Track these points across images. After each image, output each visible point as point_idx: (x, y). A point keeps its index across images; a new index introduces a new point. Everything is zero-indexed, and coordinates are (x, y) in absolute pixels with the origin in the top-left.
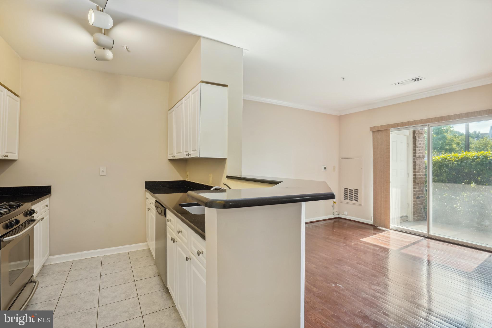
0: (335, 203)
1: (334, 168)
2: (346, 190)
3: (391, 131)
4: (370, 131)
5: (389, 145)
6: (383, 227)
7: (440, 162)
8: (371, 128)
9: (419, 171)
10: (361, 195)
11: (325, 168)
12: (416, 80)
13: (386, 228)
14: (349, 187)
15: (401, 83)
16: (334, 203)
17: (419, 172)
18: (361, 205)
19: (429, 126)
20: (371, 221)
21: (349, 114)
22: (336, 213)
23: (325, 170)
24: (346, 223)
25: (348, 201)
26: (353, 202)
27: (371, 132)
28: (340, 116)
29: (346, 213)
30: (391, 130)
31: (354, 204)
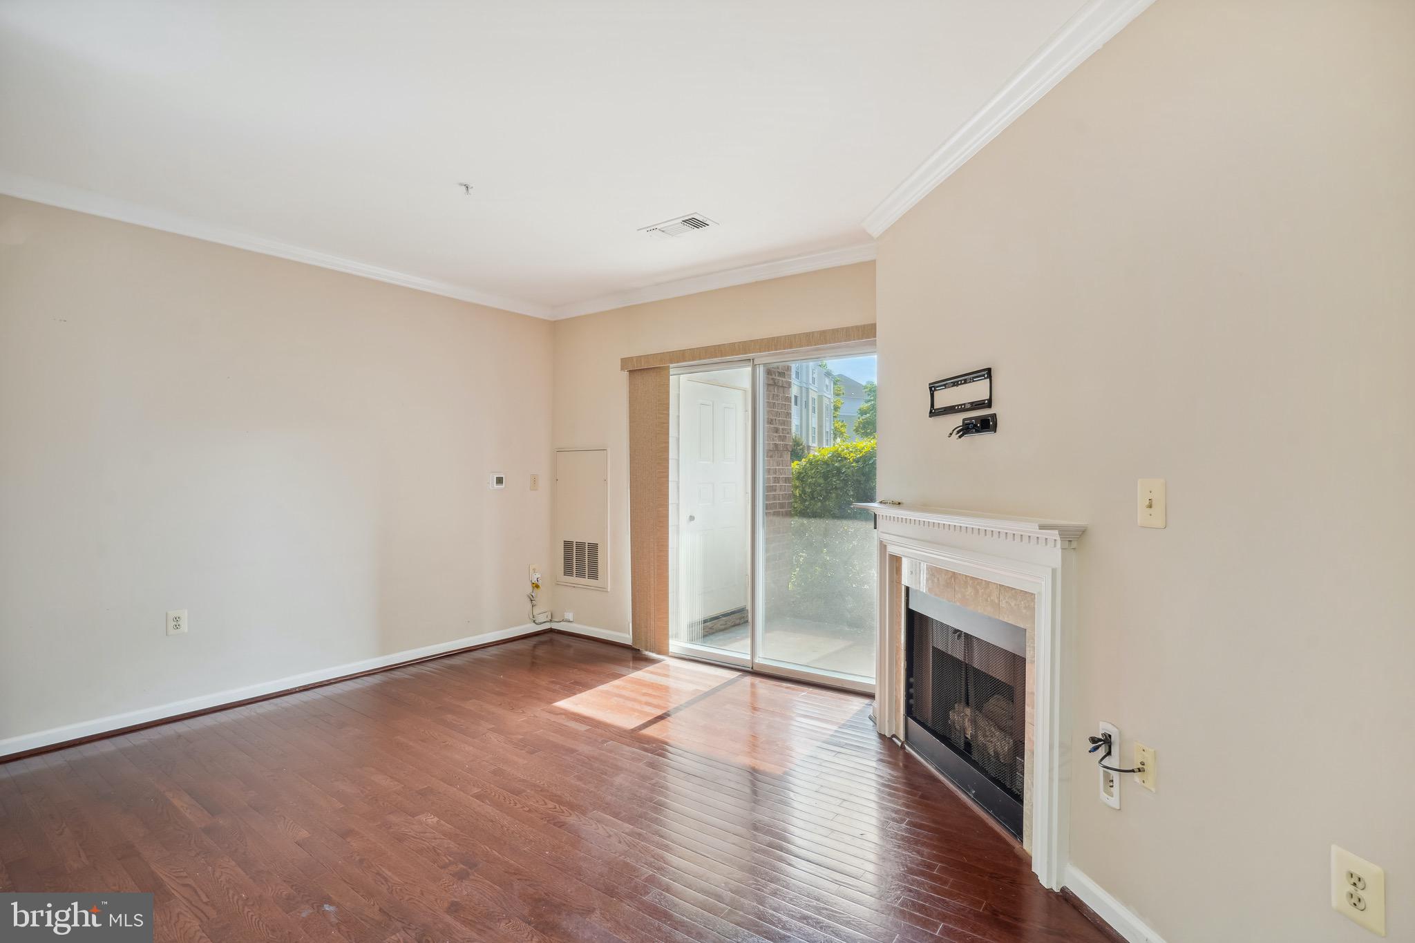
0: (537, 586)
1: (535, 480)
2: (568, 545)
3: (671, 373)
4: (622, 369)
5: (665, 412)
6: (653, 652)
7: (826, 463)
8: (625, 362)
9: (774, 487)
10: (606, 559)
11: (500, 481)
12: (695, 223)
13: (659, 653)
14: (575, 539)
15: (658, 227)
16: (533, 587)
17: (775, 490)
18: (603, 589)
19: (755, 363)
20: (628, 636)
21: (579, 317)
22: (541, 618)
23: (500, 486)
24: (569, 646)
25: (574, 579)
26: (586, 581)
27: (626, 373)
28: (555, 321)
29: (569, 616)
30: (672, 371)
31: (586, 587)
